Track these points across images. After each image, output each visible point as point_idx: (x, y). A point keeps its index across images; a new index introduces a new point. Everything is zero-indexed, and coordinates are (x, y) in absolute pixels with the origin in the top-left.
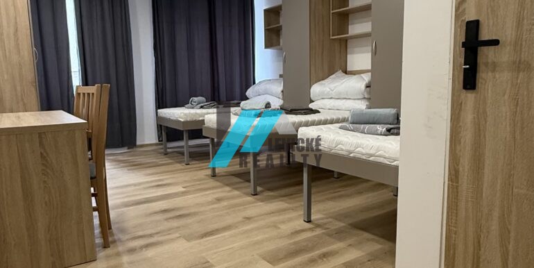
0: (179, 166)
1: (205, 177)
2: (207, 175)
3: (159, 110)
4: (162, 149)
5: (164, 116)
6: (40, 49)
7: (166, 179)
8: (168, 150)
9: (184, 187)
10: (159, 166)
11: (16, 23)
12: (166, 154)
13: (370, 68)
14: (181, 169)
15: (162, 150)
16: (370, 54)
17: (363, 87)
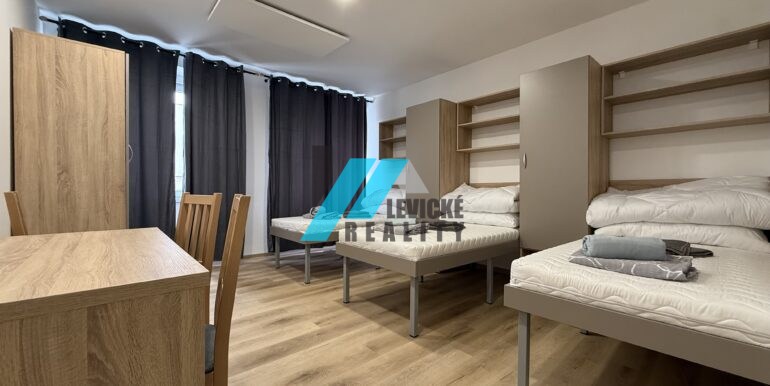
0: (298, 286)
1: (337, 304)
2: (338, 301)
3: (273, 220)
4: (274, 260)
5: (281, 226)
6: (138, 148)
7: (289, 308)
8: (281, 262)
9: (317, 324)
10: (275, 285)
11: (107, 112)
12: (278, 268)
13: (518, 180)
14: (304, 292)
15: (274, 262)
16: (518, 167)
17: (511, 201)
